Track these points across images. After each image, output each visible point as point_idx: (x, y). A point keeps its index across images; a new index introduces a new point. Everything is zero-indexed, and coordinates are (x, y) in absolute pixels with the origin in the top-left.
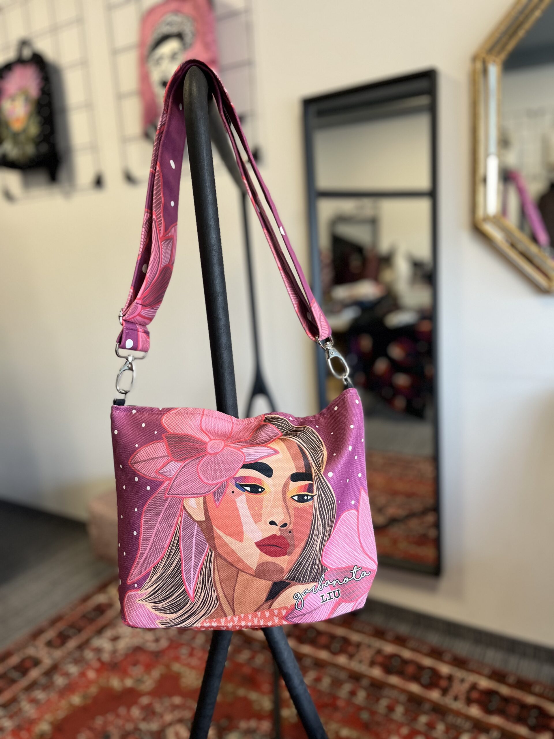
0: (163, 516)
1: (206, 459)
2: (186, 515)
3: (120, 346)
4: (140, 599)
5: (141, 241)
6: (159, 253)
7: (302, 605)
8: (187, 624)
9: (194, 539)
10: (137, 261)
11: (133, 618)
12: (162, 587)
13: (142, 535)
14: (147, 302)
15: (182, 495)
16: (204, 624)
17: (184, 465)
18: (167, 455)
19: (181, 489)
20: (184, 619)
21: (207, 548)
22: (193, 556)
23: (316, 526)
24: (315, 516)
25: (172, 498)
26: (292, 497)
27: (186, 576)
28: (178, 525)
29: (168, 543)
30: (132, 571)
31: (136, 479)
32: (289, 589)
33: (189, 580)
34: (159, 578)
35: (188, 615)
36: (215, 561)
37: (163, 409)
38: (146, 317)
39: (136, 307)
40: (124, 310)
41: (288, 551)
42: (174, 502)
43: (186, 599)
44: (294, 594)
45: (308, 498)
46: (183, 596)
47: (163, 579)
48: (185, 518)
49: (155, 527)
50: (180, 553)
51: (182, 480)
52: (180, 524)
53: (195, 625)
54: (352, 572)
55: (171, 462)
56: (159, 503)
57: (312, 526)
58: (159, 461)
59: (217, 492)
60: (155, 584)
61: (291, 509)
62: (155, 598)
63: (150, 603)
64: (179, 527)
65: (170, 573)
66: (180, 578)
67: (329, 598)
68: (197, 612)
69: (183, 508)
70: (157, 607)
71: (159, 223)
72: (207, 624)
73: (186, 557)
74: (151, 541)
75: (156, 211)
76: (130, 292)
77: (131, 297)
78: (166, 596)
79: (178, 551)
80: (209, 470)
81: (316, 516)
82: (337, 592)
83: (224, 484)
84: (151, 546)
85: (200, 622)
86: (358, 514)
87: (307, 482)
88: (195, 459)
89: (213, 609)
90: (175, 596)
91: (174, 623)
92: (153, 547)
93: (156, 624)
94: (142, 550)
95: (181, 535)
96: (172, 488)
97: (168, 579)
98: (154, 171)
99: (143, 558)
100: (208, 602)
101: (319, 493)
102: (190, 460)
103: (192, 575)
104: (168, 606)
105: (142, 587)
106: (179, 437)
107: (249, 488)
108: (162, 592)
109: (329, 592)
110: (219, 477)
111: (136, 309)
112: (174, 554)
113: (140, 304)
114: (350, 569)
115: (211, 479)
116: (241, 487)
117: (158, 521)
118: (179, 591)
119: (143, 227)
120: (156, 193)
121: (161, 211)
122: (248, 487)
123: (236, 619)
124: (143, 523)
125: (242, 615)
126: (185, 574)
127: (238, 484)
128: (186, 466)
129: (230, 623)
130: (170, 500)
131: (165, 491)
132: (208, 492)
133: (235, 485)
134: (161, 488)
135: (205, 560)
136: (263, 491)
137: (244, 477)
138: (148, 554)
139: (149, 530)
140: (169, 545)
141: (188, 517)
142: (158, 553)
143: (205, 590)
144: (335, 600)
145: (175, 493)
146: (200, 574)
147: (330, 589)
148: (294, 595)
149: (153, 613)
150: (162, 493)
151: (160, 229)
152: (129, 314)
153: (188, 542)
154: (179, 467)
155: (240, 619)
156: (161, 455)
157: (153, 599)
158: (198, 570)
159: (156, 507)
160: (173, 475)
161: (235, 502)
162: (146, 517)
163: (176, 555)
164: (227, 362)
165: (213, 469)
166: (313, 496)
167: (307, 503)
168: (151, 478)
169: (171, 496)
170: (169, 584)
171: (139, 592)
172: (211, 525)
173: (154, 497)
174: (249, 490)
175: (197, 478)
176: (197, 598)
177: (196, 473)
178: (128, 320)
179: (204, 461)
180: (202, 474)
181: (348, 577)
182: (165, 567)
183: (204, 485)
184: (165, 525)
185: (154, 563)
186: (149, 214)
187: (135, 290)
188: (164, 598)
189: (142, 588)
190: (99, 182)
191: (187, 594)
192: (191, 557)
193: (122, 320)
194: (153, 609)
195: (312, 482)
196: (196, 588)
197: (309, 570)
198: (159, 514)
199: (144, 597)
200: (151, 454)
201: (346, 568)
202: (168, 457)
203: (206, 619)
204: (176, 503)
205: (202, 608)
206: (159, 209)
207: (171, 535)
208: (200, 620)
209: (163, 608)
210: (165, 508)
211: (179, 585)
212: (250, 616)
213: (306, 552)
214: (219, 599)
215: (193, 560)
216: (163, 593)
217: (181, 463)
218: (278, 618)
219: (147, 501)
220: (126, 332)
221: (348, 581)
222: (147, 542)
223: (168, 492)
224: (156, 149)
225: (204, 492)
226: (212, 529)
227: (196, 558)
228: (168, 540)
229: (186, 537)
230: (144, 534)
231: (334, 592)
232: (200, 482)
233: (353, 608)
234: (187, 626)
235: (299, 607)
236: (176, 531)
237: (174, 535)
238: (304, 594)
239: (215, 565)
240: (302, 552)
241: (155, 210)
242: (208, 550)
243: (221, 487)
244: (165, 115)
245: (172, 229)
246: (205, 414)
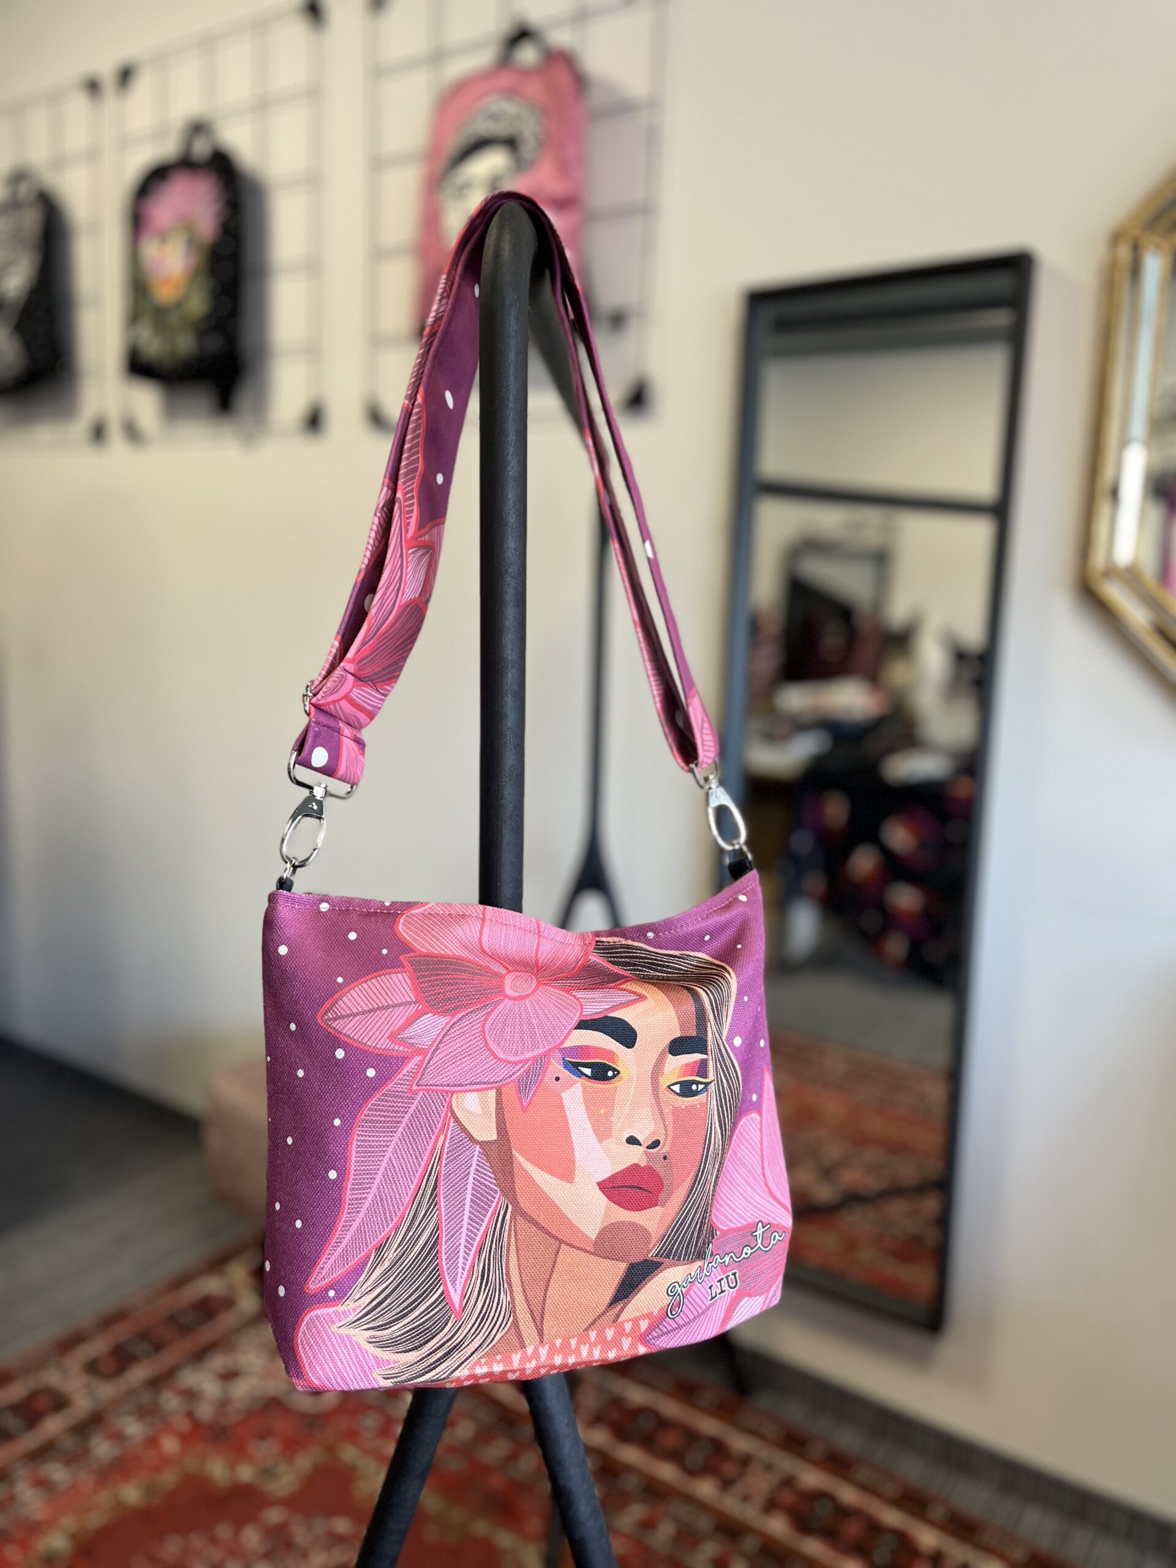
0: (404, 1133)
1: (501, 1008)
2: (455, 1129)
3: (299, 758)
4: (341, 1324)
5: (368, 543)
6: (399, 571)
7: (679, 1308)
8: (440, 1372)
9: (471, 1180)
10: (356, 583)
11: (323, 1369)
12: (392, 1292)
13: (352, 1179)
14: (365, 672)
15: (448, 1085)
16: (476, 1370)
17: (453, 1021)
18: (414, 1000)
19: (448, 1073)
20: (434, 1363)
21: (496, 1199)
22: (466, 1218)
23: (712, 1145)
24: (711, 1123)
25: (426, 1094)
26: (669, 1087)
27: (448, 1263)
28: (436, 1153)
29: (411, 1192)
30: (322, 1261)
31: (340, 1054)
32: (659, 1276)
33: (454, 1272)
34: (389, 1271)
35: (443, 1353)
36: (513, 1227)
37: (393, 903)
38: (356, 703)
39: (342, 679)
40: (317, 683)
41: (661, 1197)
42: (431, 1102)
43: (444, 1315)
44: (669, 1285)
45: (698, 1087)
46: (437, 1309)
47: (396, 1274)
48: (454, 1137)
49: (382, 1160)
50: (436, 1214)
51: (450, 1053)
52: (441, 1149)
53: (456, 1374)
54: (756, 1236)
55: (423, 1015)
56: (395, 1105)
57: (705, 1145)
58: (397, 1014)
59: (525, 1078)
60: (377, 1285)
61: (667, 1110)
62: (377, 1318)
63: (365, 1330)
64: (438, 1155)
65: (414, 1258)
66: (434, 1268)
67: (720, 1291)
68: (464, 1343)
69: (450, 1114)
70: (378, 1340)
71: (407, 509)
72: (481, 1368)
73: (450, 1221)
74: (374, 1190)
75: (404, 483)
76: (333, 646)
77: (335, 658)
78: (401, 1311)
79: (433, 1210)
80: (509, 1032)
81: (713, 1124)
82: (733, 1276)
83: (540, 1061)
84: (373, 1201)
85: (468, 1367)
86: (761, 1120)
87: (698, 1057)
88: (477, 1009)
89: (498, 1333)
90: (421, 1310)
91: (413, 1373)
92: (376, 1204)
93: (372, 1379)
94: (349, 1213)
95: (443, 1173)
96: (427, 1072)
97: (406, 1273)
98: (411, 406)
99: (352, 1230)
100: (491, 1317)
101: (717, 1078)
102: (467, 1012)
103: (461, 1260)
104: (403, 1334)
105: (348, 1295)
106: (442, 963)
107: (590, 1070)
108: (392, 1303)
109: (719, 1278)
110: (530, 1047)
111: (342, 683)
112: (423, 1217)
113: (350, 673)
114: (751, 1228)
115: (513, 1052)
116: (574, 1067)
117: (391, 1145)
118: (430, 1298)
119: (375, 515)
120: (410, 449)
121: (414, 486)
122: (587, 1067)
123: (543, 1352)
124: (353, 1151)
125: (558, 1342)
126: (446, 1259)
127: (570, 1062)
128: (458, 1024)
129: (531, 1362)
130: (422, 1097)
131: (411, 1079)
132: (506, 1079)
133: (562, 1064)
134: (401, 1072)
135: (491, 1226)
136: (617, 1074)
137: (581, 1047)
138: (365, 1219)
139: (367, 1167)
140: (415, 1194)
141: (459, 1134)
142: (389, 1217)
143: (487, 1291)
144: (730, 1293)
145: (434, 1082)
146: (477, 1257)
147: (721, 1273)
148: (668, 1291)
149: (369, 1353)
150: (404, 1083)
151: (408, 521)
152: (325, 692)
153: (456, 1188)
154: (443, 1026)
155: (553, 1351)
156: (400, 1001)
157: (371, 1321)
158: (474, 1249)
159: (388, 1114)
160: (430, 1043)
161: (560, 1098)
162: (363, 1139)
163: (428, 1218)
164: (511, 805)
165: (517, 1030)
166: (707, 1084)
167: (697, 1097)
168: (377, 1050)
169: (424, 1089)
170: (410, 1283)
171: (340, 1308)
172: (510, 1149)
173: (385, 1093)
174: (590, 1075)
175: (483, 1049)
176: (468, 1310)
177: (481, 1039)
178: (320, 705)
179: (498, 1013)
180: (493, 1041)
181: (750, 1246)
182: (402, 1246)
183: (497, 1064)
184: (408, 1152)
185: (377, 1238)
186: (390, 492)
187: (343, 645)
188: (396, 1316)
189: (346, 1298)
190: (314, 421)
191: (447, 1303)
192: (462, 1221)
193: (310, 703)
194: (370, 1344)
195: (705, 1057)
196: (467, 1288)
197: (696, 1234)
198: (395, 1130)
199: (352, 1318)
200: (376, 999)
201: (744, 1227)
202: (418, 1005)
203: (481, 1358)
204: (434, 1103)
205: (476, 1333)
206: (412, 481)
207: (419, 1174)
208: (468, 1361)
209: (392, 1339)
210: (408, 1116)
211: (431, 1284)
212: (573, 1342)
213: (693, 1197)
214: (513, 1311)
215: (465, 1226)
216: (396, 1306)
217: (448, 1018)
218: (630, 1339)
219: (366, 1101)
220: (316, 729)
221: (751, 1253)
222: (364, 1194)
223: (416, 1081)
224: (421, 362)
225: (498, 1079)
226: (511, 1157)
227: (471, 1223)
228: (413, 1187)
229: (452, 1178)
230: (357, 1177)
231: (727, 1277)
232: (490, 1059)
233: (763, 1307)
234: (440, 1376)
235: (674, 1313)
236: (431, 1165)
237: (427, 1175)
238: (685, 1286)
239: (511, 1236)
240: (687, 1198)
241: (402, 480)
242: (498, 1203)
243: (533, 1069)
244: (444, 301)
245: (433, 529)
246: (487, 918)
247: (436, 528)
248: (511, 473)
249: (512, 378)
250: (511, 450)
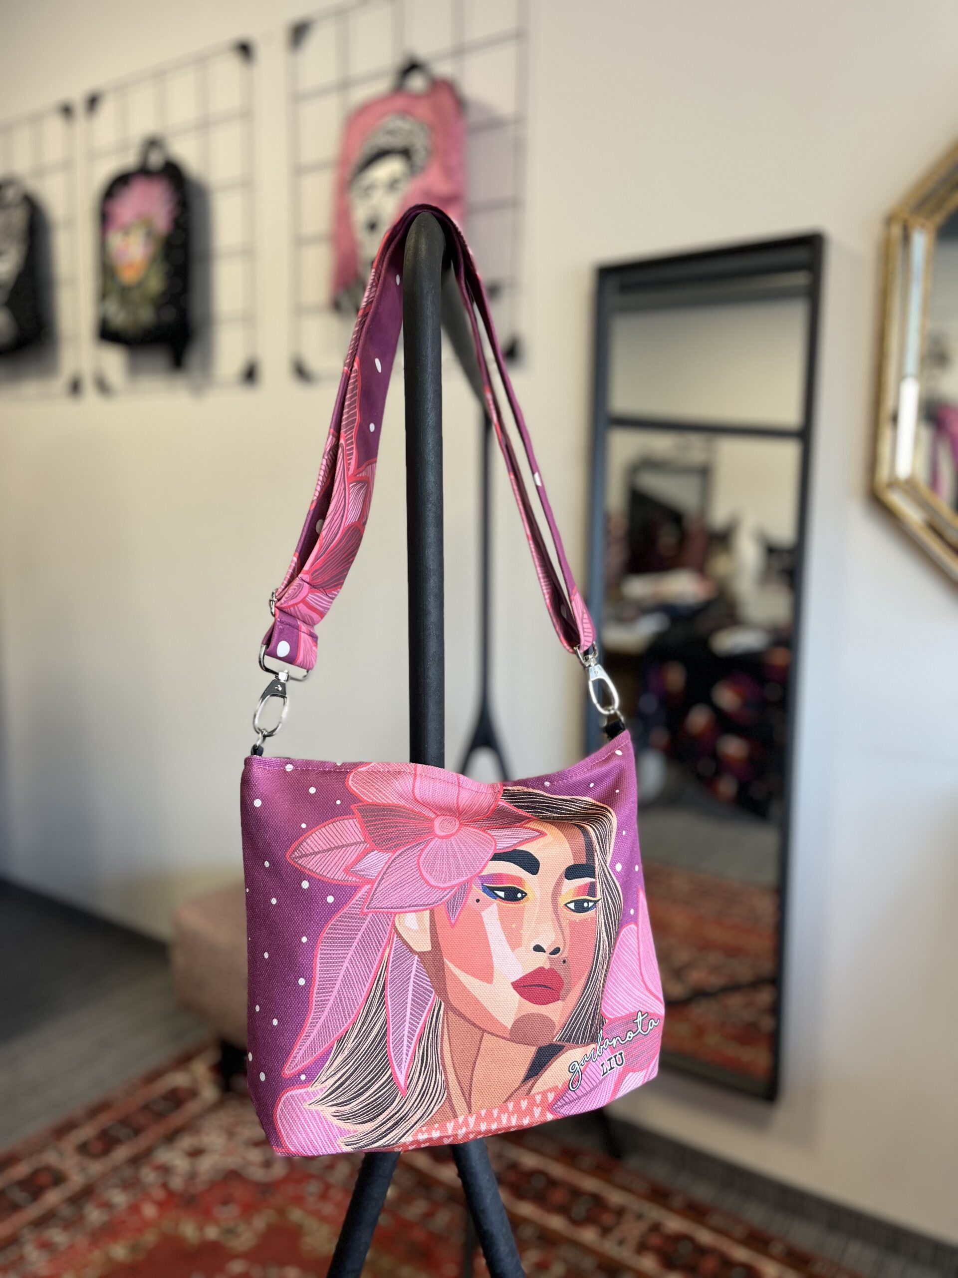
0: (358, 946)
1: (432, 845)
2: (398, 942)
3: (268, 650)
4: (311, 1102)
5: (319, 480)
6: (343, 501)
7: (578, 1082)
8: (390, 1139)
9: (411, 984)
10: (309, 511)
11: (298, 1138)
12: (351, 1075)
13: (317, 985)
14: (318, 581)
15: (392, 908)
16: (419, 1136)
17: (394, 857)
18: (363, 840)
19: (392, 898)
20: (385, 1131)
21: (432, 998)
22: (408, 1015)
23: (601, 950)
24: (600, 933)
25: (374, 915)
26: (566, 905)
27: (395, 1050)
28: (383, 962)
29: (364, 994)
30: (295, 1052)
31: (305, 885)
32: (562, 1057)
33: (400, 1058)
34: (348, 1058)
35: (392, 1123)
36: (445, 1020)
37: (344, 764)
38: (310, 606)
39: (300, 587)
40: (280, 590)
41: (562, 993)
42: (378, 921)
43: (392, 1092)
44: (570, 1064)
45: (588, 904)
46: (387, 1088)
47: (354, 1060)
48: (397, 949)
49: (341, 969)
50: (385, 1011)
51: (392, 882)
52: (388, 959)
53: (403, 1140)
54: (637, 1023)
55: (370, 853)
56: (350, 925)
57: (595, 950)
58: (350, 852)
59: (452, 901)
60: (339, 1070)
61: (565, 923)
62: (339, 1096)
63: (331, 1106)
64: (385, 964)
65: (368, 1047)
66: (384, 1055)
67: (610, 1068)
68: (408, 1115)
69: (393, 931)
70: (340, 1114)
71: (348, 452)
72: (423, 1135)
73: (396, 1017)
74: (335, 993)
75: (346, 432)
76: (292, 561)
77: (294, 570)
78: (359, 1090)
79: (382, 1008)
80: (439, 864)
81: (601, 934)
82: (620, 1056)
83: (464, 887)
84: (334, 1002)
85: (412, 1134)
86: (638, 930)
87: (588, 880)
88: (413, 846)
89: (436, 1106)
90: (374, 1089)
91: (369, 1140)
92: (337, 1005)
93: (336, 1146)
94: (315, 1012)
95: (389, 978)
96: (375, 897)
97: (362, 1060)
98: (349, 372)
99: (318, 1025)
100: (429, 1094)
101: (604, 897)
102: (405, 849)
103: (405, 1048)
104: (360, 1109)
105: (316, 1079)
106: (384, 810)
107: (503, 893)
108: (351, 1084)
109: (609, 1058)
110: (455, 876)
111: (300, 590)
112: (375, 1014)
113: (307, 582)
114: (632, 1017)
115: (442, 880)
116: (491, 891)
117: (348, 957)
118: (381, 1079)
119: (323, 457)
120: (350, 405)
121: (353, 434)
122: (501, 891)
123: (472, 1120)
124: (318, 962)
125: (483, 1112)
126: (393, 1047)
127: (488, 887)
128: (398, 859)
129: (462, 1129)
130: (371, 917)
131: (362, 903)
132: (437, 902)
133: (481, 888)
134: (354, 898)
135: (428, 1019)
136: (525, 896)
137: (496, 875)
138: (328, 1017)
139: (330, 975)
140: (367, 998)
141: (401, 946)
142: (347, 1015)
144: (618, 1069)
145: (381, 905)
146: (418, 1045)
147: (610, 1053)
148: (569, 1069)
149: (333, 1124)
150: (357, 907)
151: (349, 462)
152: (287, 598)
153: (400, 990)
154: (386, 860)
155: (479, 1119)
156: (352, 842)
157: (335, 1099)
158: (415, 1039)
159: (345, 932)
160: (377, 874)
161: (481, 917)
162: (325, 952)
163: (378, 1014)
164: (435, 683)
165: (445, 862)
166: (596, 902)
167: (588, 913)
168: (335, 881)
169: (373, 912)
170: (365, 1068)
171: (310, 1089)
172: (442, 958)
173: (342, 915)
174: (503, 897)
175: (419, 878)
176: (411, 1088)
177: (417, 870)
178: (283, 608)
179: (430, 849)
180: (427, 872)
181: (632, 1031)
182: (358, 1038)
183: (430, 890)
184: (361, 962)
185: (338, 1032)
186: (334, 439)
187: (301, 560)
188: (355, 1095)
189: (315, 1081)
190: (250, 375)
191: (395, 1083)
192: (405, 1016)
193: (275, 607)
194: (335, 1118)
195: (593, 880)
196: (410, 1071)
197: (590, 1022)
198: (350, 944)
199: (320, 1097)
200: (333, 840)
201: (627, 1016)
202: (366, 844)
203: (422, 1126)
204: (381, 923)
205: (418, 1107)
206: (351, 431)
207: (371, 980)
208: (412, 1130)
209: (351, 1113)
210: (360, 933)
211: (382, 1068)
212: (495, 1112)
213: (587, 992)
214: (447, 1088)
215: (408, 1020)
216: (354, 1086)
217: (390, 854)
218: (540, 1108)
219: (326, 922)
220: (280, 627)
221: (633, 1037)
222: (327, 996)
223: (366, 905)
224: (357, 336)
225: (431, 902)
226: (443, 964)
227: (413, 1018)
228: (366, 990)
229: (396, 982)
230: (321, 983)
231: (615, 1057)
232: (425, 886)
233: (644, 1080)
234: (390, 1142)
235: (574, 1086)
236: (379, 972)
237: (377, 980)
238: (583, 1064)
239: (444, 1027)
240: (583, 994)
241: (344, 430)
242: (433, 1001)
243: (459, 894)
244: (374, 289)
245: (368, 467)
246: (418, 773)
247: (370, 466)
248: (430, 423)
249: (430, 349)
250: (430, 405)
